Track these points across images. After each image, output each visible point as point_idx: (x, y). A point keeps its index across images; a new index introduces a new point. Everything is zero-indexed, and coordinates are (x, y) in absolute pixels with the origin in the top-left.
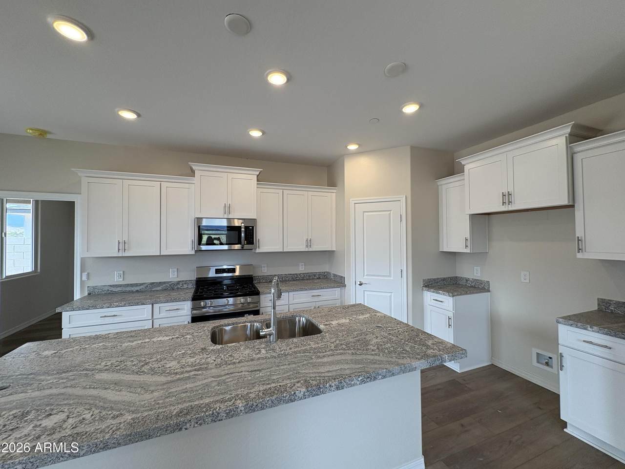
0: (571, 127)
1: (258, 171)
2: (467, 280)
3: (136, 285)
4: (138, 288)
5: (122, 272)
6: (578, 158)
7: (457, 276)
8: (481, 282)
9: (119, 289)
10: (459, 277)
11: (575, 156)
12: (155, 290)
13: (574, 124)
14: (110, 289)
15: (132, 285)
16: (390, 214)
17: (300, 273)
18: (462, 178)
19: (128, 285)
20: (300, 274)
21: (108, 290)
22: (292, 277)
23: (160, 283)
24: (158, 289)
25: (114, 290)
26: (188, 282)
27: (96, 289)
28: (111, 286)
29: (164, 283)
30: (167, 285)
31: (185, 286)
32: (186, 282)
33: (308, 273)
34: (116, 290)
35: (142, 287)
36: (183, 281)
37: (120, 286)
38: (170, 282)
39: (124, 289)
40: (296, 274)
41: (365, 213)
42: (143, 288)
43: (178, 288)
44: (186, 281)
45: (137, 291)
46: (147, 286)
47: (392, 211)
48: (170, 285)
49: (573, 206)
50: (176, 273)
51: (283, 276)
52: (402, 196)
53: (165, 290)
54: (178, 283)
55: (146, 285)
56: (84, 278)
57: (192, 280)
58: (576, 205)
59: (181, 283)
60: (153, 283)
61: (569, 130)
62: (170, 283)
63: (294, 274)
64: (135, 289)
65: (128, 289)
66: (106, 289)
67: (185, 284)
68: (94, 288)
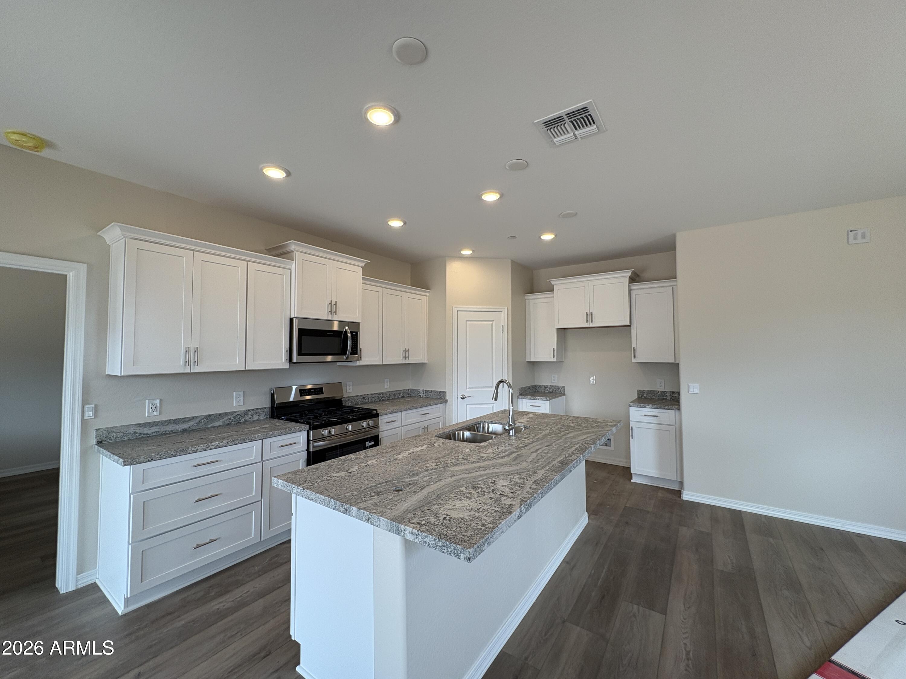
0: (631, 272)
1: (363, 262)
2: (546, 387)
3: (183, 420)
4: (186, 426)
5: (158, 402)
6: (633, 293)
7: (535, 384)
8: (558, 388)
9: (154, 429)
10: (538, 385)
11: (632, 291)
12: (211, 427)
13: (633, 271)
14: (138, 431)
15: (175, 422)
16: (492, 324)
17: (385, 391)
18: (552, 295)
19: (169, 422)
20: (385, 393)
21: (135, 433)
22: (378, 396)
23: (220, 414)
24: (217, 424)
25: (146, 432)
26: (259, 411)
27: (113, 432)
28: (140, 425)
29: (226, 414)
30: (229, 417)
31: (256, 417)
32: (256, 411)
33: (393, 391)
34: (150, 432)
35: (192, 423)
36: (253, 410)
37: (156, 424)
38: (235, 412)
39: (163, 429)
40: (382, 393)
41: (467, 322)
42: (193, 425)
43: (246, 421)
44: (257, 409)
45: (184, 431)
46: (200, 421)
47: (494, 322)
48: (234, 417)
49: (630, 326)
50: (242, 399)
51: (370, 396)
52: (504, 307)
53: (228, 425)
54: (246, 413)
55: (198, 419)
56: (89, 414)
57: (265, 408)
58: (632, 326)
59: (250, 413)
60: (210, 415)
61: (629, 274)
62: (234, 415)
63: (380, 394)
64: (180, 427)
65: (169, 428)
66: (132, 430)
67: (256, 413)
68: (109, 431)
